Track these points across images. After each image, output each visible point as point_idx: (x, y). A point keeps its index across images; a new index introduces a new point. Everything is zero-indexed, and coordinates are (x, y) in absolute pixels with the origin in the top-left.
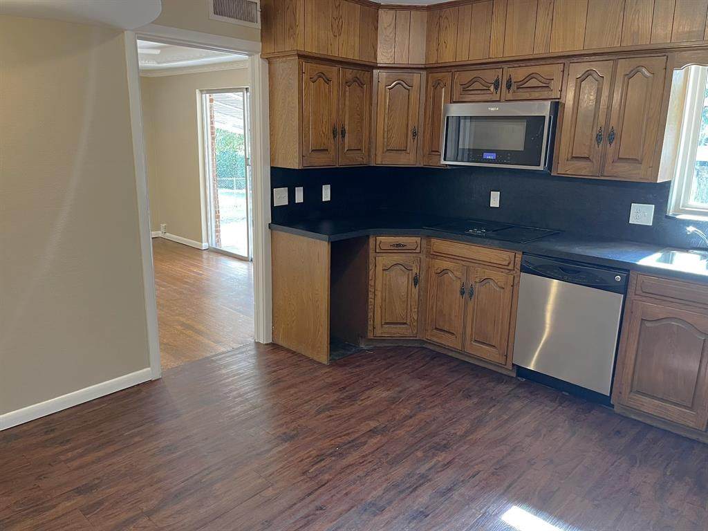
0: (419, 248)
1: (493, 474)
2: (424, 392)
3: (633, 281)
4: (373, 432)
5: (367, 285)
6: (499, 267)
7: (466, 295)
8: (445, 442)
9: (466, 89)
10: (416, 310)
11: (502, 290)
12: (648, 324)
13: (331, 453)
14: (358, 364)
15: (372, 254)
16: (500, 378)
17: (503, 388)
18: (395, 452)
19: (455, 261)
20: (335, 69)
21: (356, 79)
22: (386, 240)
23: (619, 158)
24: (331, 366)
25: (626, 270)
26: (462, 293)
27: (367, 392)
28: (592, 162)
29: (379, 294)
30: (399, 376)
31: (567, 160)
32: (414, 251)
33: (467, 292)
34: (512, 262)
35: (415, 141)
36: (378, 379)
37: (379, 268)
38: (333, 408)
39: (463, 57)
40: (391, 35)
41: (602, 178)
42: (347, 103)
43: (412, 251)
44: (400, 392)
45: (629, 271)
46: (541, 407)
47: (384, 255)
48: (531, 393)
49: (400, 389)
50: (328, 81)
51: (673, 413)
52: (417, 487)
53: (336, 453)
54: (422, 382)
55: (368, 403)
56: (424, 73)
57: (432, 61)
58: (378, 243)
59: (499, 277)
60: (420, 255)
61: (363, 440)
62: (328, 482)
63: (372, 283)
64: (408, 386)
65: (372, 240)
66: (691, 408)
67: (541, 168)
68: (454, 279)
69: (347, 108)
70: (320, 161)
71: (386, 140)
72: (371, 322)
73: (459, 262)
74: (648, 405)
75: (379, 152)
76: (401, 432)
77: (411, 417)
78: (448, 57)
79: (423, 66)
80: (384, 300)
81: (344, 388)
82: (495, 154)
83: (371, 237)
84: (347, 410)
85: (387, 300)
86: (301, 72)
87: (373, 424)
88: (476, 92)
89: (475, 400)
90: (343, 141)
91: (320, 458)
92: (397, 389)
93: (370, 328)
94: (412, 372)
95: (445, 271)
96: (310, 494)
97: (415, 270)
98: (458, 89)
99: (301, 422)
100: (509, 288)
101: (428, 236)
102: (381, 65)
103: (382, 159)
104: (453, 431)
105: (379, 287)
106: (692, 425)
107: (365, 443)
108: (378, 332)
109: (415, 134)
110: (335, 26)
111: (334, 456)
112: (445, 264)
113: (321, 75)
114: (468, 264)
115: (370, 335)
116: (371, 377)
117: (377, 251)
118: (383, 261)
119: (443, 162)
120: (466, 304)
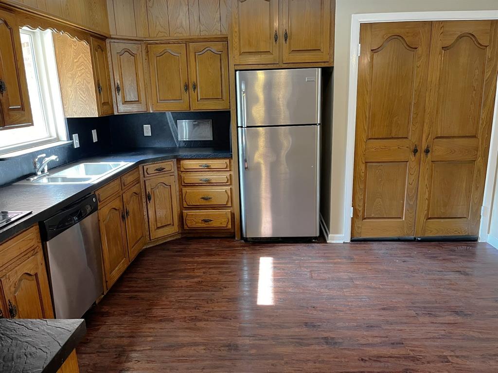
51: (121, 268)
74: (116, 275)
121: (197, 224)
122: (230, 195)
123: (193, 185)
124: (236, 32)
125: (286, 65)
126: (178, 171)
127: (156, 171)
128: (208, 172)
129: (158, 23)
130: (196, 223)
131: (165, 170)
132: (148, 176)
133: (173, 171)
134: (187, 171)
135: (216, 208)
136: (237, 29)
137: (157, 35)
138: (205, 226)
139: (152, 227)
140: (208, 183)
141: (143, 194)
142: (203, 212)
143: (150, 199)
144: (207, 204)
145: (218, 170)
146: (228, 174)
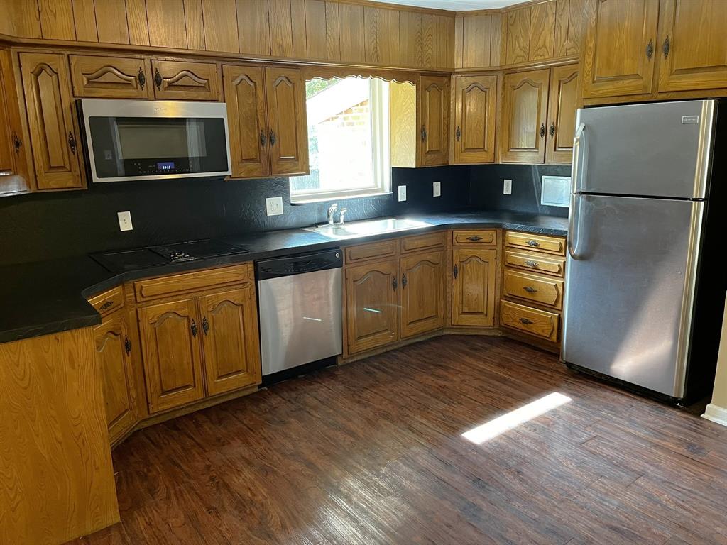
0: (123, 301)
3: (344, 254)
7: (200, 331)
9: (92, 80)
11: (240, 308)
12: (358, 283)
26: (194, 331)
28: (260, 162)
31: (239, 162)
32: (119, 308)
33: (200, 327)
34: (246, 274)
39: (89, 37)
43: (116, 309)
66: (388, 329)
67: (231, 174)
68: (180, 319)
74: (367, 343)
78: (61, 33)
82: (173, 164)
88: (109, 85)
95: (162, 318)
97: (124, 332)
98: (77, 79)
100: (247, 302)
109: (17, 144)
112: (162, 307)
114: (195, 295)
119: (97, 180)
121: (514, 323)
122: (561, 292)
123: (517, 268)
124: (590, 48)
125: (665, 95)
126: (503, 244)
127: (469, 241)
128: (537, 254)
129: (517, 45)
130: (514, 321)
131: (481, 240)
132: (457, 244)
133: (494, 243)
134: (513, 247)
135: (541, 308)
136: (591, 45)
137: (515, 60)
138: (523, 328)
139: (456, 309)
140: (534, 268)
141: (449, 266)
142: (523, 308)
143: (456, 275)
144: (529, 297)
145: (550, 253)
146: (561, 261)
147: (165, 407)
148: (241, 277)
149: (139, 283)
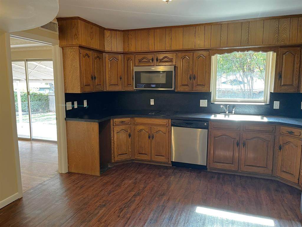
0: (130, 122)
1: (185, 199)
2: (144, 178)
3: (210, 125)
4: (135, 196)
5: (110, 140)
6: (163, 126)
7: (151, 138)
8: (163, 193)
9: (140, 61)
10: (130, 147)
11: (165, 134)
12: (216, 138)
13: (124, 207)
14: (112, 173)
15: (112, 127)
16: (167, 168)
17: (170, 171)
18: (148, 200)
19: (145, 125)
20: (91, 52)
21: (98, 57)
22: (117, 120)
23: (197, 85)
24: (101, 176)
25: (207, 121)
26: (149, 137)
27: (123, 182)
28: (189, 86)
29: (115, 143)
30: (131, 174)
31: (180, 86)
32: (128, 124)
33: (151, 136)
34: (168, 123)
35: (121, 81)
36: (124, 177)
37: (115, 132)
38: (113, 191)
39: (139, 50)
40: (110, 40)
41: (193, 91)
42: (96, 66)
43: (127, 124)
44: (135, 180)
45: (208, 121)
46: (186, 175)
47: (117, 126)
48: (180, 170)
49: (134, 179)
50: (89, 57)
51: (227, 166)
52: (163, 210)
53: (126, 206)
54: (141, 175)
55: (126, 186)
56: (123, 55)
57: (126, 50)
58: (114, 122)
59: (163, 129)
60: (130, 125)
61: (133, 199)
62: (130, 217)
63: (112, 139)
64: (137, 177)
65: (112, 121)
66: (232, 164)
67: (173, 89)
68: (146, 132)
69: (96, 68)
70: (88, 90)
71: (110, 81)
72: (113, 155)
73: (147, 126)
74: (219, 166)
75: (108, 86)
76: (146, 193)
77: (145, 187)
78: (133, 49)
79: (123, 52)
80: (118, 145)
81: (113, 183)
82: (155, 85)
83: (111, 119)
84: (120, 190)
85: (119, 145)
86: (80, 53)
87: (133, 193)
88: (144, 62)
89: (164, 177)
90: (95, 81)
91: (121, 210)
92: (133, 179)
93: (113, 158)
94: (135, 172)
95: (141, 130)
96: (126, 223)
97: (129, 131)
98: (137, 61)
99: (104, 199)
100: (167, 133)
101: (133, 117)
102: (106, 51)
103: (109, 89)
104: (163, 189)
105: (115, 140)
106: (233, 169)
107: (135, 200)
108: (116, 159)
109: (121, 78)
110: (91, 35)
111: (126, 207)
112: (141, 127)
113: (87, 54)
114: (151, 126)
115: (113, 161)
116: (121, 177)
117: (114, 125)
118: (117, 129)
119: (135, 88)
120: (151, 142)
131: (294, 134)
132: (282, 133)
133: (301, 137)
139: (279, 168)
143: (280, 149)
147: (139, 158)
148: (165, 124)
149: (136, 119)
